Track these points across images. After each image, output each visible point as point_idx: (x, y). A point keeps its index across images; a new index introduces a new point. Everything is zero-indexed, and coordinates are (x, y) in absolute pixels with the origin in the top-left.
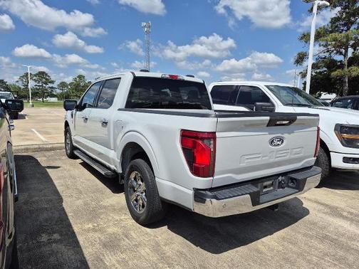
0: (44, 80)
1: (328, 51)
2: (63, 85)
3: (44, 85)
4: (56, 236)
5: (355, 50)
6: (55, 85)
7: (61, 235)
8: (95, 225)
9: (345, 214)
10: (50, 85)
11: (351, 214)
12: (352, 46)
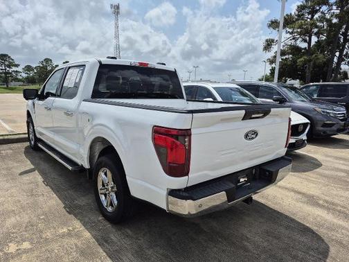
0: (7, 63)
1: (293, 39)
2: (28, 68)
3: (8, 69)
4: (26, 245)
5: (318, 38)
6: (19, 69)
7: (32, 243)
8: (71, 228)
9: (321, 202)
10: (14, 69)
11: (327, 202)
12: (316, 34)
